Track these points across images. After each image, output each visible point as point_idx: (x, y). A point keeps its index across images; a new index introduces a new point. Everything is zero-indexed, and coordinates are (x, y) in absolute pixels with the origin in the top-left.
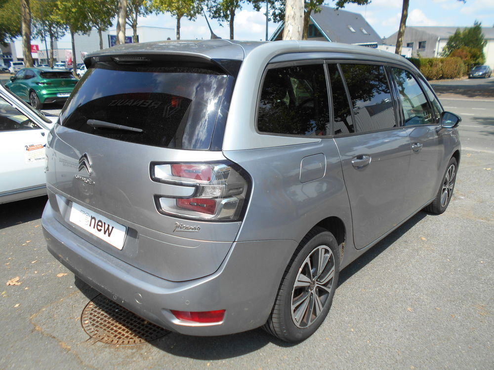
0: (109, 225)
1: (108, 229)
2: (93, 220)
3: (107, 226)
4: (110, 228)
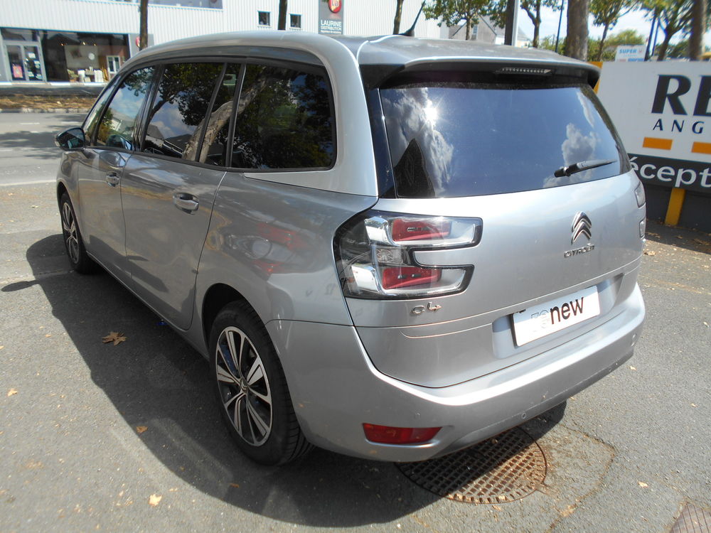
0: (577, 300)
1: (578, 305)
2: (555, 312)
3: (574, 304)
4: (580, 302)
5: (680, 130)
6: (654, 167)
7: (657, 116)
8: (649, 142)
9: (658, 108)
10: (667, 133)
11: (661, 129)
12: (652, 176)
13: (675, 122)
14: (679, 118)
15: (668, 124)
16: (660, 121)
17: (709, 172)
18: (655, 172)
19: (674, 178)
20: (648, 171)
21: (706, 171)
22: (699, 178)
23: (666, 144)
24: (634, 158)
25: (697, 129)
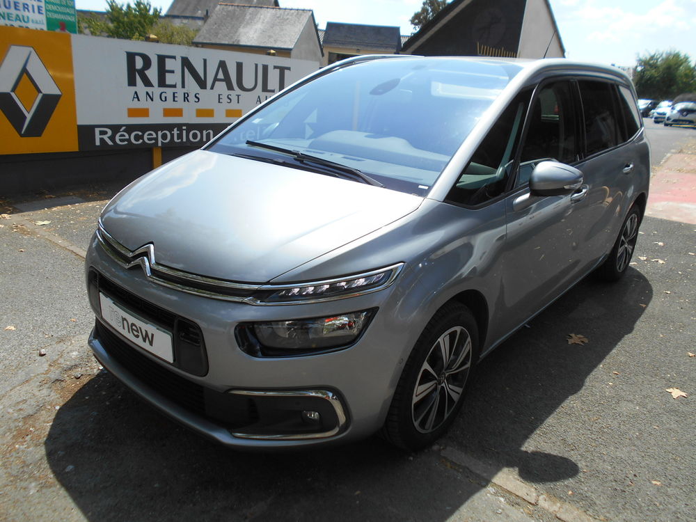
5: (152, 100)
6: (140, 133)
7: (133, 89)
8: (132, 113)
9: (132, 82)
10: (143, 103)
11: (139, 100)
12: (141, 141)
13: (147, 93)
14: (149, 90)
15: (142, 95)
16: (136, 93)
17: (178, 130)
18: (142, 137)
19: (156, 139)
20: (137, 137)
21: (176, 129)
22: (172, 136)
23: (144, 112)
24: (124, 128)
25: (163, 99)
